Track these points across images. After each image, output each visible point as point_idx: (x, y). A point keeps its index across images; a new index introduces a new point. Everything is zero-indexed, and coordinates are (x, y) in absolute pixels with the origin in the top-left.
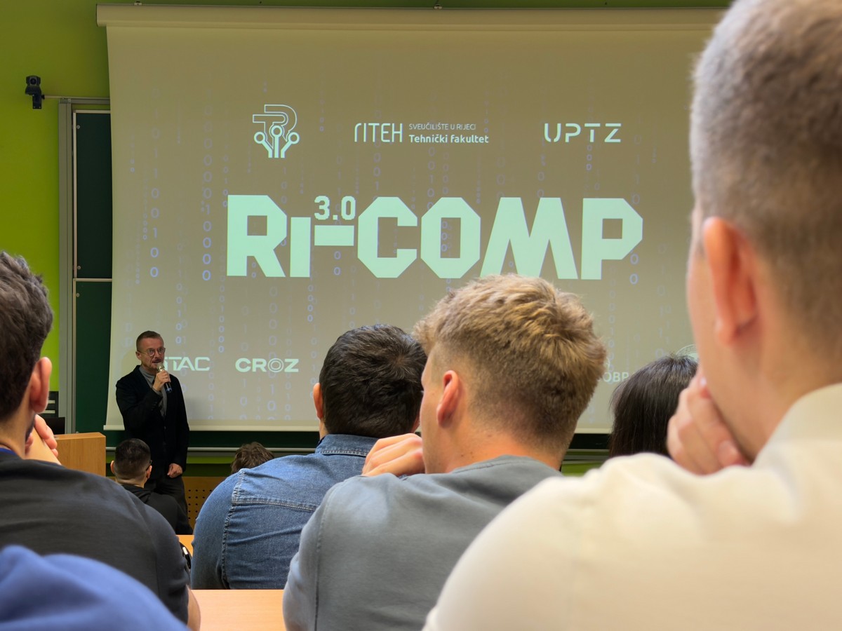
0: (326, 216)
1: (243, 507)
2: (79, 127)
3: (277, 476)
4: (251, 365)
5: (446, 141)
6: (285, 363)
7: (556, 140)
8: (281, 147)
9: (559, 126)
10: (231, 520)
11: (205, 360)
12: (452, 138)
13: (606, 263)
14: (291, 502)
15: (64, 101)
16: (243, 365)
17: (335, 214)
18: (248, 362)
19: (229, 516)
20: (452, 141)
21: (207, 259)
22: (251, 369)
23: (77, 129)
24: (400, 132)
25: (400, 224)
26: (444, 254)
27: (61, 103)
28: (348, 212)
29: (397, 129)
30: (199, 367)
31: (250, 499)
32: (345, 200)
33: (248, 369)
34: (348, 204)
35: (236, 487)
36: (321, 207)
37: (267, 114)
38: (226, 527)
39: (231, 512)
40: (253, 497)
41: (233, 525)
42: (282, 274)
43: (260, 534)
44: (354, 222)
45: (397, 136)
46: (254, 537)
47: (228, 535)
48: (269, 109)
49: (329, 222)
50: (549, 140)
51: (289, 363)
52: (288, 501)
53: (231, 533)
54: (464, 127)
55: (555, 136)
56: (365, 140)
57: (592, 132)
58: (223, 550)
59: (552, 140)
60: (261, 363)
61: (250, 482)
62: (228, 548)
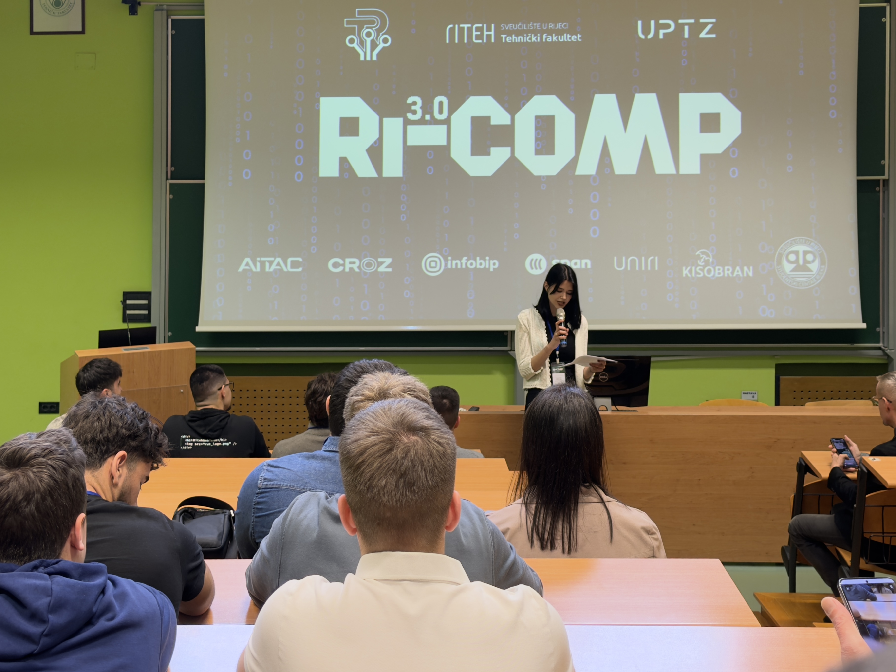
0: (418, 116)
1: (266, 490)
2: (174, 32)
3: (289, 468)
4: (343, 265)
5: (539, 40)
6: (378, 262)
7: (650, 36)
8: (372, 50)
9: (652, 23)
10: (258, 500)
11: (298, 261)
12: (544, 37)
13: (705, 159)
14: (297, 487)
15: (159, 9)
16: (335, 265)
17: (428, 114)
18: (341, 262)
19: (257, 497)
20: (544, 40)
21: (299, 160)
22: (344, 269)
23: (172, 35)
24: (492, 33)
25: (493, 122)
26: (538, 152)
27: (157, 10)
28: (441, 112)
29: (489, 29)
30: (292, 267)
31: (270, 484)
32: (437, 100)
33: (341, 269)
34: (441, 104)
35: (261, 475)
36: (413, 108)
37: (359, 18)
38: (254, 505)
39: (257, 494)
40: (272, 483)
41: (258, 503)
42: (374, 175)
43: (276, 509)
44: (447, 122)
45: (488, 37)
46: (272, 512)
47: (256, 510)
48: (360, 13)
49: (422, 122)
50: (642, 37)
51: (382, 263)
52: (295, 485)
53: (257, 509)
54: (556, 26)
55: (649, 33)
56: (456, 41)
57: (686, 28)
58: (252, 520)
59: (646, 37)
60: (354, 263)
61: (271, 471)
62: (255, 519)
